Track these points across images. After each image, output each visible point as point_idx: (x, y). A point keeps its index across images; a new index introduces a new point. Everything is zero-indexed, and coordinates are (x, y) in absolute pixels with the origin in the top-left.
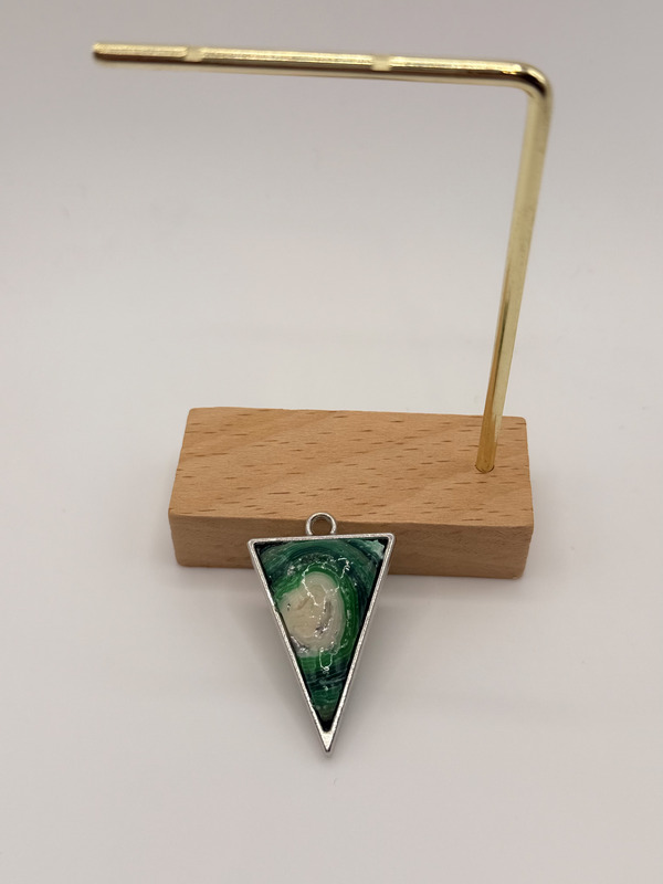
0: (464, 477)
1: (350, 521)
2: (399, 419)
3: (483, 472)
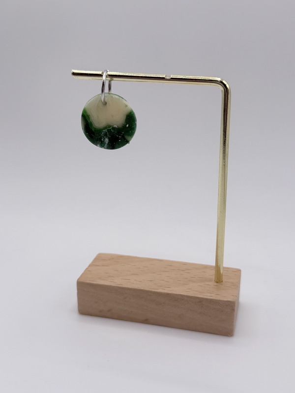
0: (208, 283)
1: (153, 290)
2: (185, 264)
3: (217, 282)
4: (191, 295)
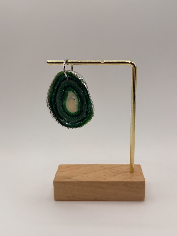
0: (127, 173)
2: (110, 165)
3: (131, 172)
4: (120, 181)
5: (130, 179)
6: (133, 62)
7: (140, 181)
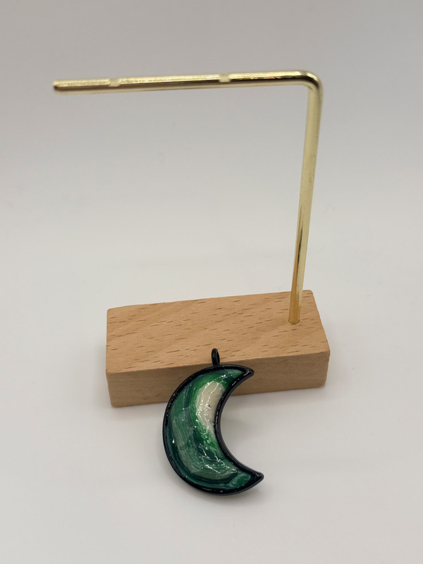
0: (283, 328)
2: (237, 299)
3: (293, 323)
4: (271, 357)
5: (293, 349)
6: (309, 75)
7: (317, 352)
